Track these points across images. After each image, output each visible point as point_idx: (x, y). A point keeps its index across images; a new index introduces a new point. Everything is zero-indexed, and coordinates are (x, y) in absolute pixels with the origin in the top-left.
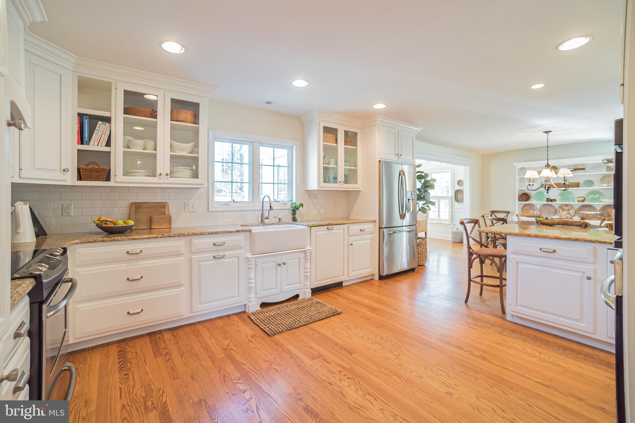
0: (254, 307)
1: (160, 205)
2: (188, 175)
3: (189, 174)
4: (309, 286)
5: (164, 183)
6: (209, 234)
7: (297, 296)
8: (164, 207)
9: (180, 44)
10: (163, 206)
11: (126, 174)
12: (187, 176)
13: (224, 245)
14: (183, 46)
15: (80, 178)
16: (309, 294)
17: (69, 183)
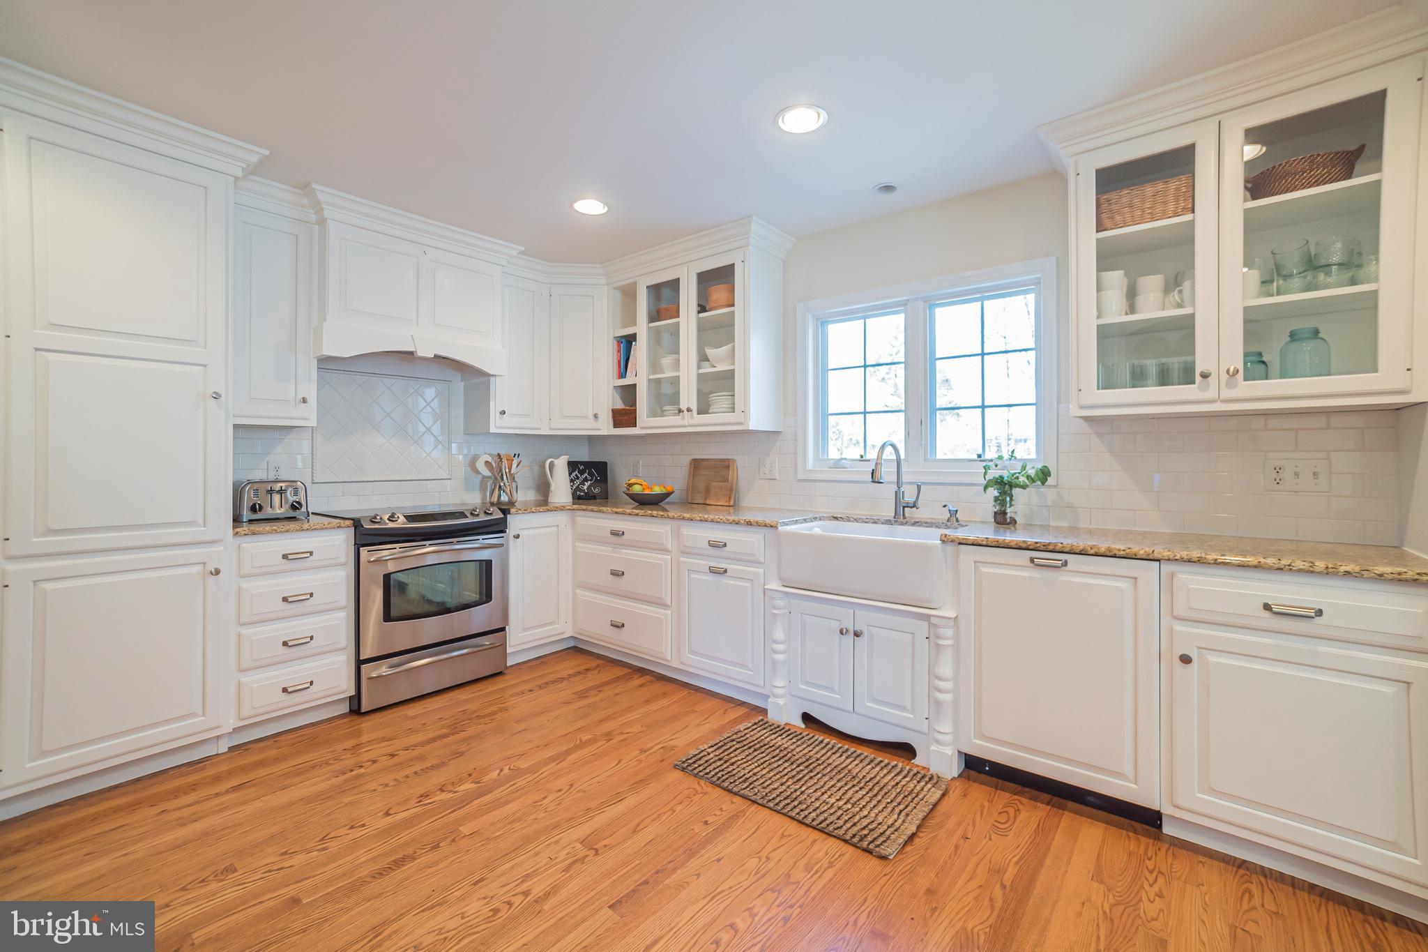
0: (785, 712)
1: (723, 463)
2: (725, 408)
3: (729, 406)
4: (948, 738)
5: (690, 426)
6: (701, 520)
7: (906, 750)
8: (728, 467)
9: (601, 202)
10: (726, 465)
11: (653, 414)
12: (723, 410)
13: (726, 549)
14: (605, 204)
15: (617, 424)
16: (950, 768)
17: (604, 432)
